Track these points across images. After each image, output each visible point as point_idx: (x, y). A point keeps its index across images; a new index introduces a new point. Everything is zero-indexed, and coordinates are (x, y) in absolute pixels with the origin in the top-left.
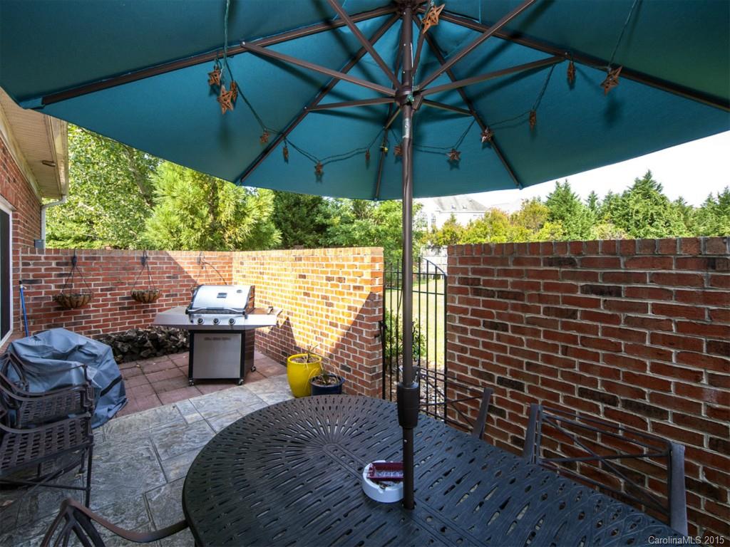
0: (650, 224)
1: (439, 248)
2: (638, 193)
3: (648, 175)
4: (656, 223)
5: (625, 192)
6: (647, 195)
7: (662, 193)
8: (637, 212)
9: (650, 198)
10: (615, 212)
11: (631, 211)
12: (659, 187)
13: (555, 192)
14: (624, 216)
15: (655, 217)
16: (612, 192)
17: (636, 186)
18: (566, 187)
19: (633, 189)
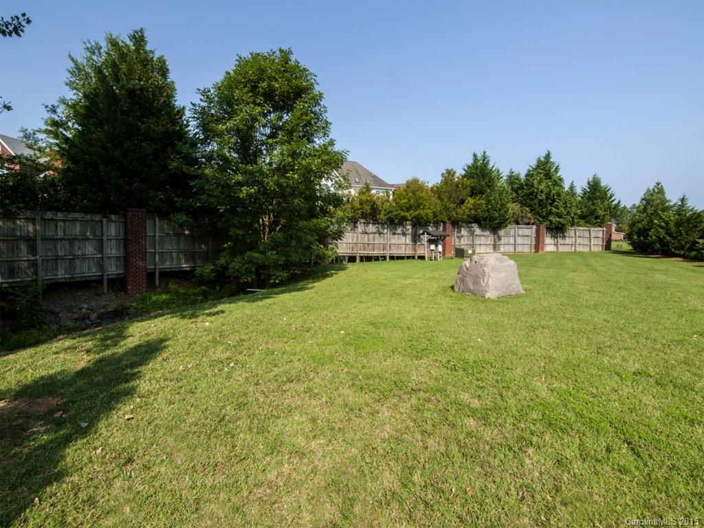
0: (551, 204)
1: (356, 222)
2: (540, 173)
3: (548, 156)
4: (556, 203)
5: (529, 171)
6: (548, 176)
7: (558, 175)
8: (542, 192)
9: (550, 178)
10: (520, 192)
11: (536, 191)
12: (556, 168)
13: (472, 164)
14: (529, 195)
15: (556, 197)
16: (513, 172)
17: (538, 167)
18: (484, 160)
19: (535, 169)
